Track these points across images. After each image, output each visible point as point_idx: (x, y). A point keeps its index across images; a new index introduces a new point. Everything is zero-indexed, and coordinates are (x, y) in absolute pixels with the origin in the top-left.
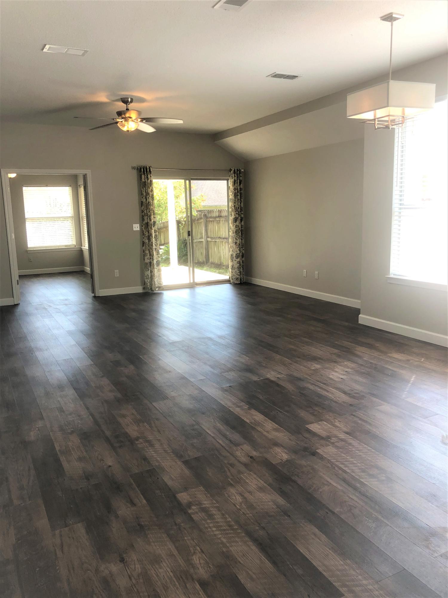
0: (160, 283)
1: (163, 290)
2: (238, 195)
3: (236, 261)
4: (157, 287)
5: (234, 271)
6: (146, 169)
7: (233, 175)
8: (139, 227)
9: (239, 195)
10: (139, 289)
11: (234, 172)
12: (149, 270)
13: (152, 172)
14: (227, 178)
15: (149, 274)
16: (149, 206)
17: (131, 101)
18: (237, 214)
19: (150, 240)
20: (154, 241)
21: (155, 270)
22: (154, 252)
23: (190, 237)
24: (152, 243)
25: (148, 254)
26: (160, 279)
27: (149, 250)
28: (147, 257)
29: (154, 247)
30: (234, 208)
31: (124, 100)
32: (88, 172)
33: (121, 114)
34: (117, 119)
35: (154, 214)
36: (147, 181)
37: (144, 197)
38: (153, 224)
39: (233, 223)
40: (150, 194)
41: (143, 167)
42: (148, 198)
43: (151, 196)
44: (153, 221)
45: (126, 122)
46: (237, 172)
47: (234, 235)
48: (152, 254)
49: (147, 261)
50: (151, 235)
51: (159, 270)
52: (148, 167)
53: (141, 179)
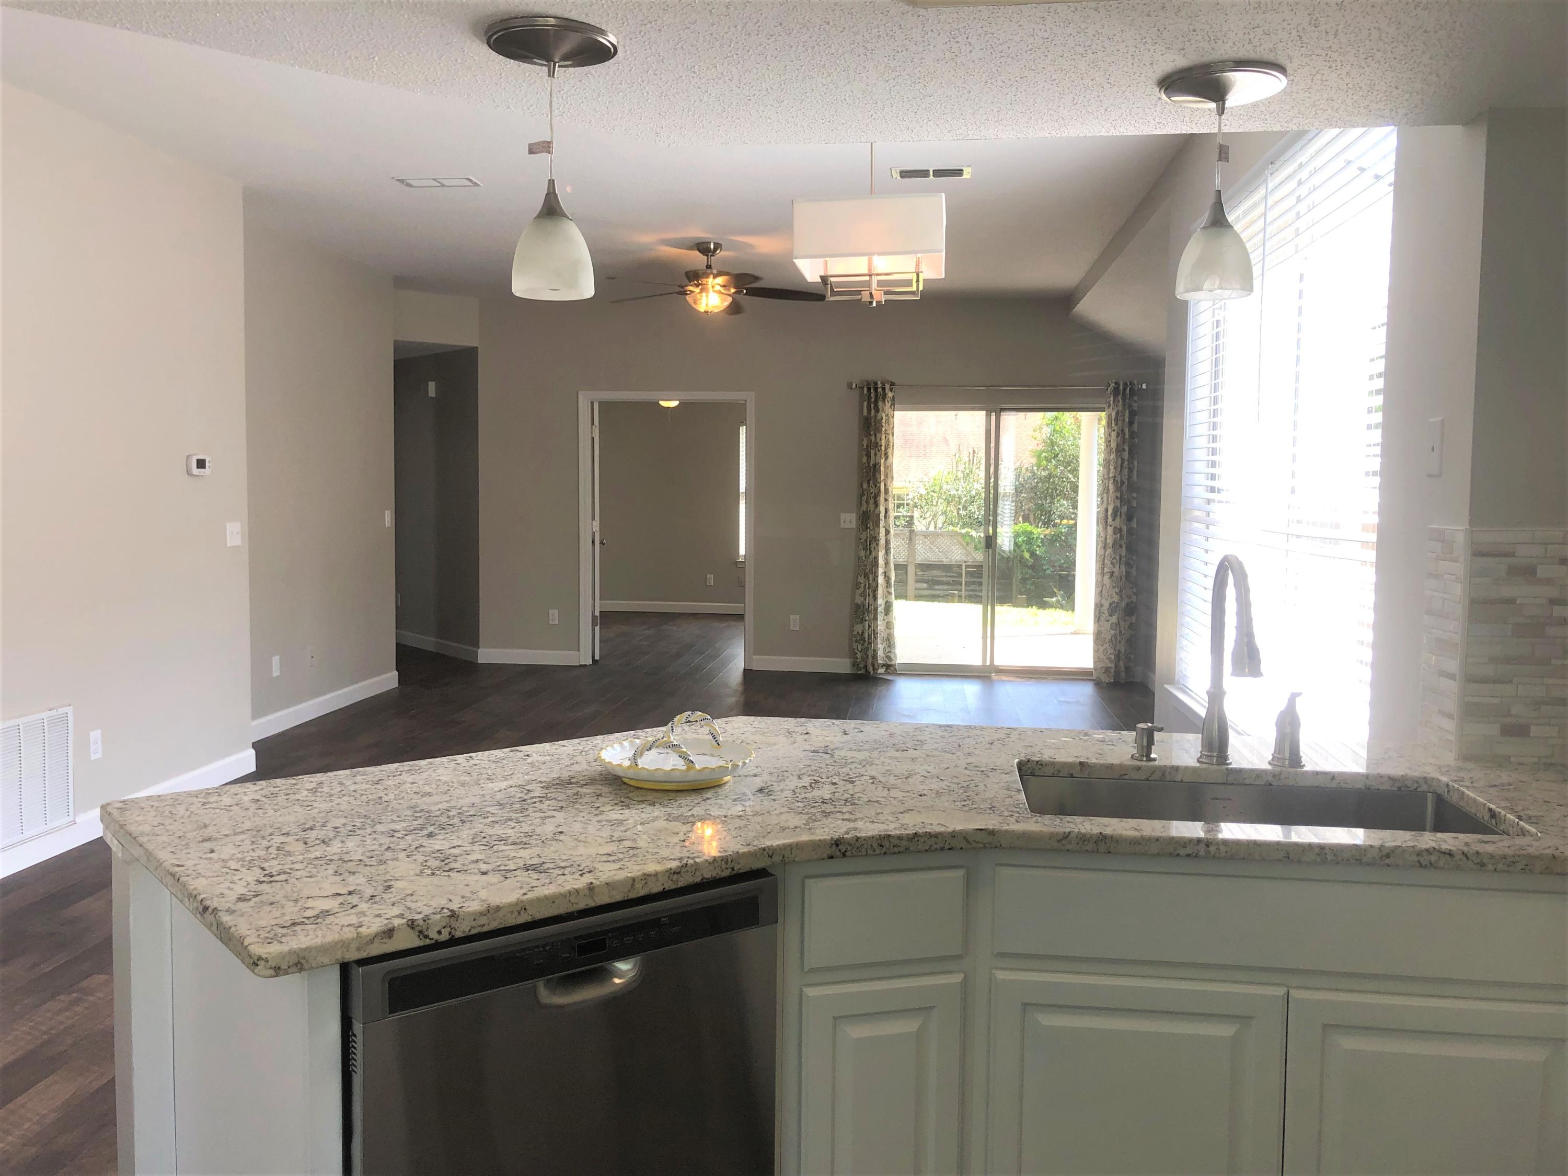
0: (890, 657)
1: (895, 673)
2: (1124, 450)
3: (1108, 621)
4: (883, 665)
5: (1101, 649)
6: (876, 389)
7: (1112, 398)
8: (854, 521)
9: (1127, 449)
10: (841, 665)
11: (1116, 391)
12: (862, 621)
13: (890, 395)
14: (1101, 406)
15: (863, 632)
16: (874, 475)
17: (715, 249)
18: (1117, 498)
19: (871, 552)
20: (881, 554)
21: (879, 623)
22: (881, 580)
23: (990, 550)
24: (876, 559)
25: (862, 585)
26: (889, 646)
27: (866, 576)
28: (859, 592)
29: (881, 570)
30: (1111, 481)
31: (703, 248)
32: (749, 397)
33: (695, 276)
34: (687, 286)
35: (887, 491)
36: (876, 417)
37: (864, 453)
38: (882, 515)
39: (1107, 522)
40: (881, 446)
41: (868, 384)
42: (876, 454)
43: (883, 448)
44: (882, 509)
45: (704, 294)
46: (1124, 390)
47: (1107, 553)
48: (874, 585)
49: (859, 600)
50: (875, 539)
51: (889, 625)
52: (879, 382)
53: (861, 410)
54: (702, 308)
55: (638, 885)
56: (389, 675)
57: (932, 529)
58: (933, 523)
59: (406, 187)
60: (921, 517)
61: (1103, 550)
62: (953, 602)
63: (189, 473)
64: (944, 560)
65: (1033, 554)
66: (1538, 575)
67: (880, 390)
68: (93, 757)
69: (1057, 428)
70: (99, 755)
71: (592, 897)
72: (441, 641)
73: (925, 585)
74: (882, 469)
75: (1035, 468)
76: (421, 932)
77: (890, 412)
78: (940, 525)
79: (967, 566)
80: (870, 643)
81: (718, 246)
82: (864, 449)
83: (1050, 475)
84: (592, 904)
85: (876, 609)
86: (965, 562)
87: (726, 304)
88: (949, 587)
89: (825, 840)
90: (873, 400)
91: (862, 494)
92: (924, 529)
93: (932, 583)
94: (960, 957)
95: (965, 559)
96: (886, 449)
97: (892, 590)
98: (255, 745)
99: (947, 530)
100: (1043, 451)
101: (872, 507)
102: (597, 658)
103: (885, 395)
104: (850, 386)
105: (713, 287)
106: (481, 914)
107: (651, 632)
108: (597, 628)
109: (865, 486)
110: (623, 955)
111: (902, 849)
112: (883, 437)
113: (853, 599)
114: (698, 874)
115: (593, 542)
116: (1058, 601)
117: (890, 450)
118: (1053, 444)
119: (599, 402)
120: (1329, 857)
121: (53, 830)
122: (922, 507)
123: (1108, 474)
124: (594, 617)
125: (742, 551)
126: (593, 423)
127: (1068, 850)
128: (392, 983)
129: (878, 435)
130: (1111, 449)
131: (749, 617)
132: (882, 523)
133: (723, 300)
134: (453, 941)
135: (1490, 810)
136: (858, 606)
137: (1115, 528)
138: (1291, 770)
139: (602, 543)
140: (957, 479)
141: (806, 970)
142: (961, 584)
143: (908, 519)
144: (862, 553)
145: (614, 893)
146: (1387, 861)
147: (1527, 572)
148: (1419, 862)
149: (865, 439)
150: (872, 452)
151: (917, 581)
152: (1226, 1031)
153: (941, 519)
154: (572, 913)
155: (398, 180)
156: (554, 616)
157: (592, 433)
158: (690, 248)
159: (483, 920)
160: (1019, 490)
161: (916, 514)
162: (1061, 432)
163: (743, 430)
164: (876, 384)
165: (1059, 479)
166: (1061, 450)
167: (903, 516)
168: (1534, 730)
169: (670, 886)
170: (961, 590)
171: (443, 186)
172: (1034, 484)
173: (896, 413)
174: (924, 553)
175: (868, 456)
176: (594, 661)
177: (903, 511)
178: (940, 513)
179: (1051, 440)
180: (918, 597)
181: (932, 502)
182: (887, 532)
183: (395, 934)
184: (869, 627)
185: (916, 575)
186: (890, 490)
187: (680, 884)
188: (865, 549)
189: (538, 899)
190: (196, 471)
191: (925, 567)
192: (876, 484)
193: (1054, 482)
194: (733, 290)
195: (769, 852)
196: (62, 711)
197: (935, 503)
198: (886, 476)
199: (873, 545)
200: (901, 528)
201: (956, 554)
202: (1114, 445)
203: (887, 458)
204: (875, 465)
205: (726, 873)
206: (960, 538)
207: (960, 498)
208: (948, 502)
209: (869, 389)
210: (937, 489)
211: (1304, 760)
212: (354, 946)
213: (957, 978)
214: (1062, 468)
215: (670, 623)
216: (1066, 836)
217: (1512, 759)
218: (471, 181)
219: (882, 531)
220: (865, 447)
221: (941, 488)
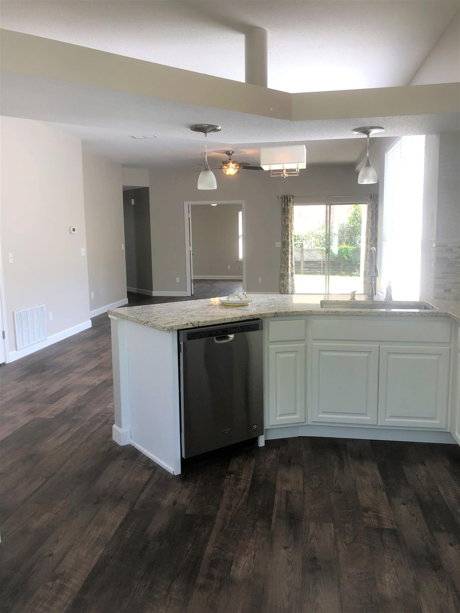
2: (374, 218)
6: (287, 198)
7: (369, 200)
8: (280, 245)
12: (283, 279)
13: (292, 200)
14: (366, 202)
15: (284, 283)
16: (287, 228)
17: (232, 153)
18: (371, 234)
19: (286, 256)
20: (290, 256)
21: (289, 280)
22: (290, 265)
23: (328, 254)
24: (288, 257)
25: (283, 267)
26: (293, 288)
27: (285, 264)
28: (282, 269)
29: (290, 262)
30: (369, 228)
31: (228, 153)
32: (243, 202)
33: (225, 163)
34: (223, 166)
35: (291, 234)
36: (287, 208)
37: (283, 221)
38: (290, 242)
39: (368, 243)
40: (289, 218)
41: (284, 196)
42: (287, 221)
43: (290, 219)
44: (290, 240)
45: (228, 169)
46: (374, 196)
47: (368, 254)
48: (287, 266)
49: (282, 272)
50: (288, 251)
51: (293, 280)
52: (288, 196)
53: (282, 206)
54: (228, 173)
55: (234, 319)
56: (125, 299)
57: (310, 248)
58: (310, 246)
59: (134, 139)
60: (306, 243)
61: (366, 253)
62: (318, 275)
63: (71, 233)
64: (314, 259)
65: (348, 256)
66: (453, 251)
67: (288, 199)
68: (50, 320)
69: (357, 208)
70: (52, 319)
71: (225, 321)
72: (138, 289)
73: (307, 269)
74: (290, 226)
75: (349, 224)
76: (193, 324)
77: (292, 206)
78: (313, 246)
79: (323, 262)
80: (286, 287)
81: (233, 152)
82: (283, 220)
83: (354, 226)
84: (225, 322)
85: (288, 275)
86: (322, 260)
87: (236, 172)
88: (317, 270)
89: (273, 313)
90: (286, 202)
91: (283, 235)
92: (307, 248)
93: (310, 268)
94: (303, 340)
95: (322, 259)
96: (291, 219)
97: (294, 268)
98: (91, 319)
99: (315, 248)
100: (352, 217)
101: (286, 240)
102: (193, 294)
103: (290, 200)
104: (278, 197)
105: (232, 166)
106: (204, 322)
107: (209, 286)
108: (192, 284)
109: (284, 232)
110: (231, 334)
111: (290, 315)
112: (290, 215)
113: (280, 271)
114: (246, 318)
115: (190, 254)
116: (357, 274)
117: (292, 220)
118: (356, 214)
119: (191, 205)
120: (388, 314)
121: (42, 341)
122: (306, 240)
123: (368, 226)
124: (191, 280)
125: (241, 256)
126: (189, 213)
127: (329, 315)
128: (188, 334)
129: (288, 214)
130: (369, 217)
131: (244, 281)
132: (290, 245)
133: (235, 171)
134: (199, 327)
135: (432, 307)
136: (282, 274)
137: (371, 245)
138: (389, 301)
139: (193, 255)
140: (319, 229)
141: (269, 341)
142: (321, 268)
143: (301, 244)
144: (283, 256)
145: (229, 320)
146: (401, 315)
147: (451, 250)
148: (408, 315)
149: (284, 216)
150: (286, 221)
151: (305, 268)
152: (366, 355)
153: (313, 244)
154: (221, 324)
155: (132, 137)
156: (178, 280)
157: (189, 216)
158: (224, 153)
159: (204, 323)
160: (343, 232)
161: (304, 242)
162: (359, 210)
163: (240, 214)
164: (287, 196)
165: (358, 228)
166: (359, 217)
167: (299, 244)
168: (452, 290)
169: (240, 320)
170: (321, 271)
171: (146, 138)
172: (348, 230)
173: (294, 206)
174: (307, 257)
175: (285, 222)
176: (192, 295)
177: (299, 242)
178: (313, 242)
179: (355, 213)
180: (305, 274)
181: (310, 238)
182: (292, 248)
183: (189, 324)
184: (286, 281)
185: (304, 265)
186: (292, 234)
187: (242, 320)
188: (284, 254)
189: (214, 320)
190: (73, 232)
191: (307, 262)
192: (288, 232)
193: (356, 229)
194: (238, 167)
195: (261, 315)
196: (42, 305)
197: (311, 238)
198: (291, 229)
199: (287, 253)
200: (298, 248)
201: (320, 257)
202: (370, 216)
203: (291, 223)
204: (287, 225)
205: (252, 318)
206: (320, 251)
207: (320, 236)
208: (316, 238)
209: (285, 198)
210: (312, 233)
211: (393, 299)
212: (181, 326)
213: (304, 345)
214: (359, 224)
215: (216, 283)
216: (328, 312)
217: (447, 298)
218: (155, 136)
219: (290, 248)
220: (284, 219)
221: (313, 233)
